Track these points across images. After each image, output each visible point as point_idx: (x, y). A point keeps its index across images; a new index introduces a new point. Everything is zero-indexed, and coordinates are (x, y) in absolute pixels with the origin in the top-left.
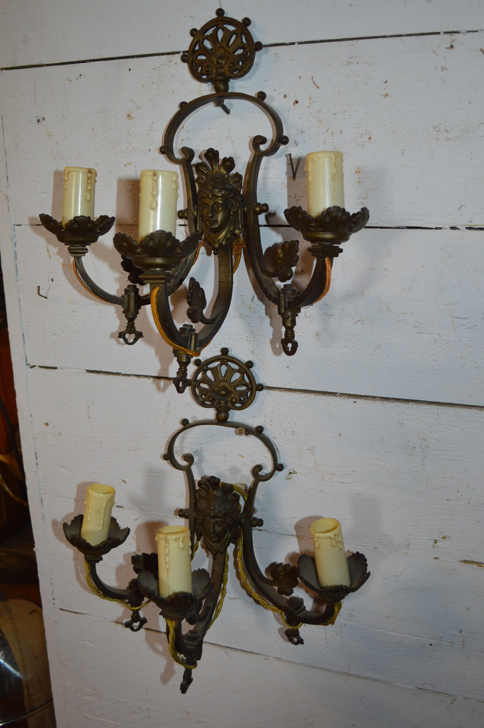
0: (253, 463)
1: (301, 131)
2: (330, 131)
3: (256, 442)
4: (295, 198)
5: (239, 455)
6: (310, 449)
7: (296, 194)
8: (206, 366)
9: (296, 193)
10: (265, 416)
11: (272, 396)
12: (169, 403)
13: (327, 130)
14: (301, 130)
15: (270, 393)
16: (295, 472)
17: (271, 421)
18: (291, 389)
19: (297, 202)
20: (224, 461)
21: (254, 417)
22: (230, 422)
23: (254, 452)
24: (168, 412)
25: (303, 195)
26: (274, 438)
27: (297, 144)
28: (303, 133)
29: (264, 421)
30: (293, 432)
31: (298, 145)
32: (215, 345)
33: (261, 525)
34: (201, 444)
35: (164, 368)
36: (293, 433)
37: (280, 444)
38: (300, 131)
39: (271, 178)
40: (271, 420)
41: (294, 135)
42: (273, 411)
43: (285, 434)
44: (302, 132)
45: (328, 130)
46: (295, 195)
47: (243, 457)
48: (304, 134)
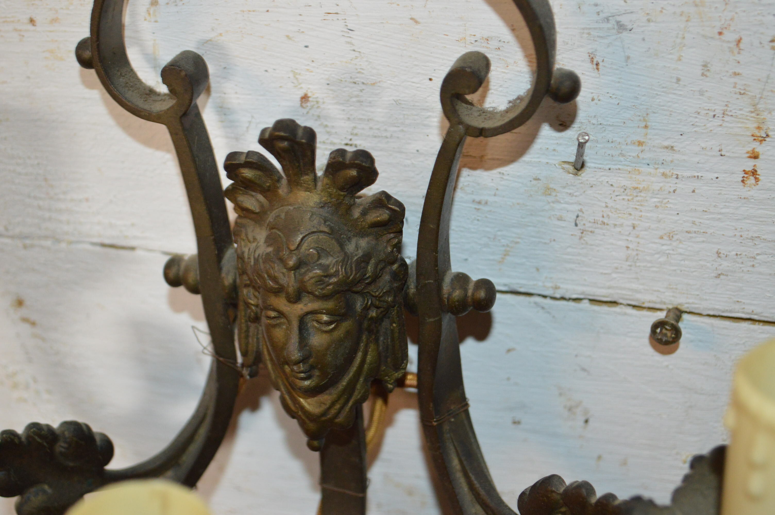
1: (618, 22)
2: (730, 36)
4: (576, 225)
7: (580, 214)
9: (581, 211)
13: (717, 30)
14: (619, 18)
19: (581, 238)
25: (606, 220)
27: (597, 64)
28: (626, 29)
31: (600, 67)
38: (613, 21)
39: (494, 159)
41: (589, 34)
44: (621, 27)
45: (725, 31)
46: (578, 217)
48: (625, 34)
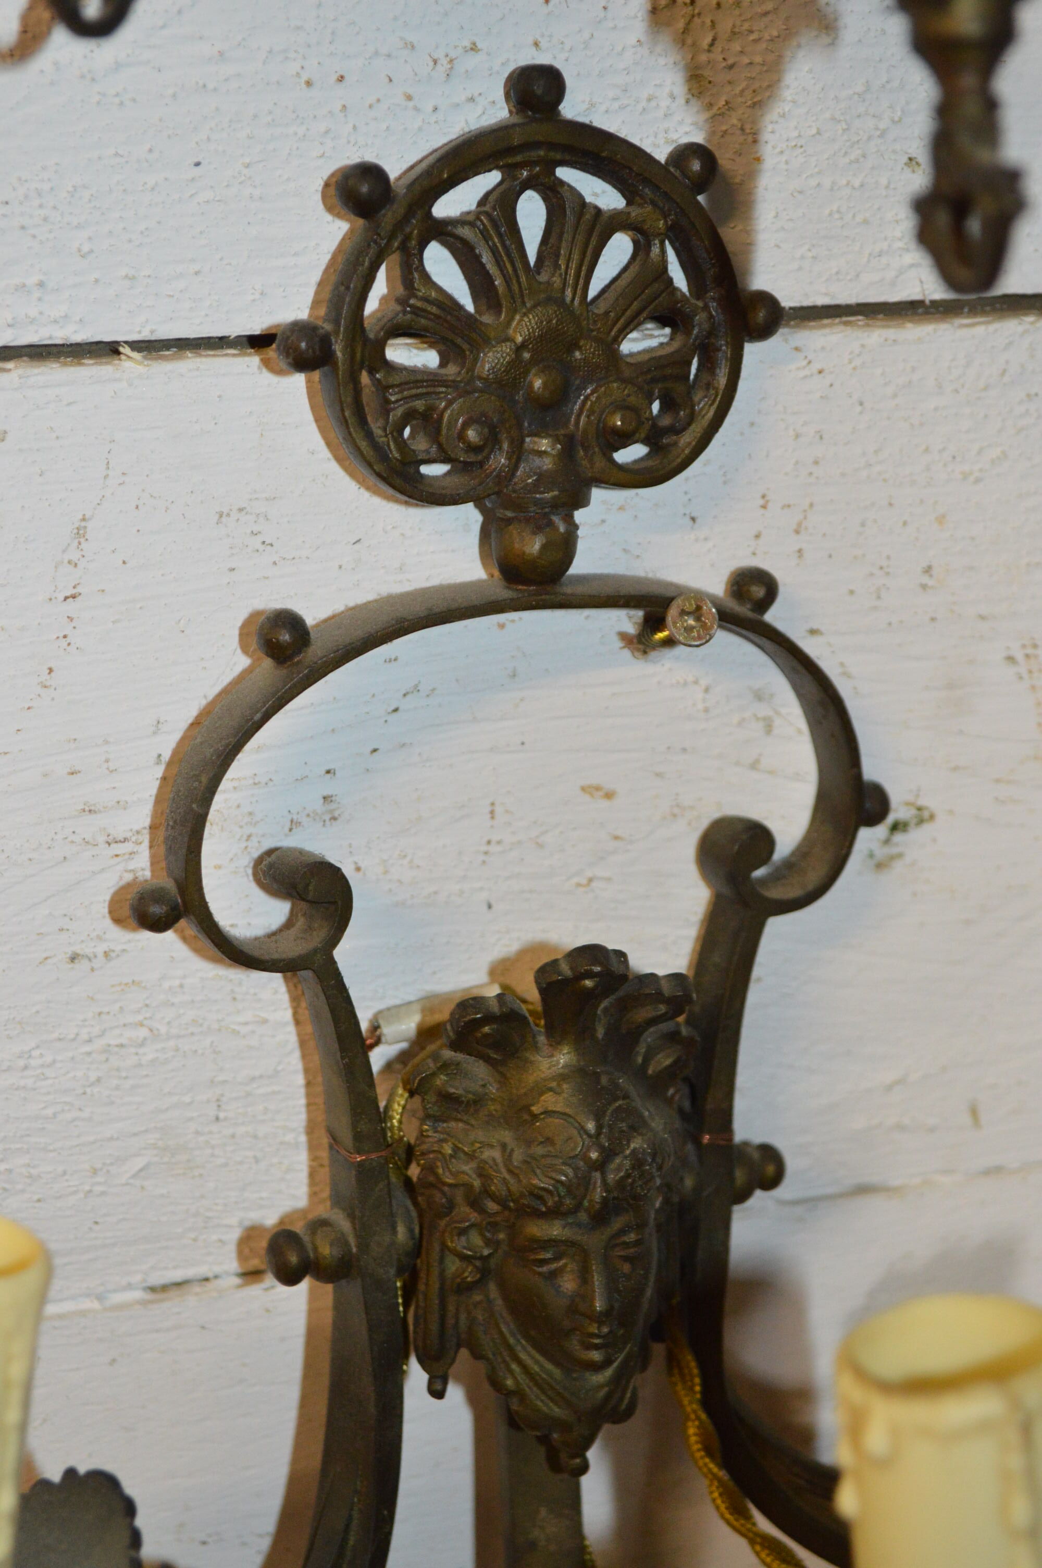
0: (675, 816)
3: (696, 682)
5: (583, 789)
6: (1019, 656)
8: (419, 214)
10: (761, 502)
11: (816, 366)
12: (80, 533)
15: (797, 349)
16: (926, 814)
17: (797, 532)
18: (921, 303)
20: (484, 848)
21: (693, 519)
22: (582, 579)
23: (684, 750)
24: (74, 597)
26: (813, 632)
29: (757, 536)
30: (928, 570)
32: (444, 61)
33: (772, 1181)
34: (328, 772)
35: (32, 280)
36: (926, 580)
37: (842, 664)
40: (799, 524)
42: (816, 463)
43: (879, 597)
47: (609, 795)
